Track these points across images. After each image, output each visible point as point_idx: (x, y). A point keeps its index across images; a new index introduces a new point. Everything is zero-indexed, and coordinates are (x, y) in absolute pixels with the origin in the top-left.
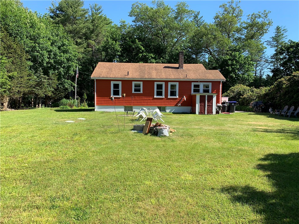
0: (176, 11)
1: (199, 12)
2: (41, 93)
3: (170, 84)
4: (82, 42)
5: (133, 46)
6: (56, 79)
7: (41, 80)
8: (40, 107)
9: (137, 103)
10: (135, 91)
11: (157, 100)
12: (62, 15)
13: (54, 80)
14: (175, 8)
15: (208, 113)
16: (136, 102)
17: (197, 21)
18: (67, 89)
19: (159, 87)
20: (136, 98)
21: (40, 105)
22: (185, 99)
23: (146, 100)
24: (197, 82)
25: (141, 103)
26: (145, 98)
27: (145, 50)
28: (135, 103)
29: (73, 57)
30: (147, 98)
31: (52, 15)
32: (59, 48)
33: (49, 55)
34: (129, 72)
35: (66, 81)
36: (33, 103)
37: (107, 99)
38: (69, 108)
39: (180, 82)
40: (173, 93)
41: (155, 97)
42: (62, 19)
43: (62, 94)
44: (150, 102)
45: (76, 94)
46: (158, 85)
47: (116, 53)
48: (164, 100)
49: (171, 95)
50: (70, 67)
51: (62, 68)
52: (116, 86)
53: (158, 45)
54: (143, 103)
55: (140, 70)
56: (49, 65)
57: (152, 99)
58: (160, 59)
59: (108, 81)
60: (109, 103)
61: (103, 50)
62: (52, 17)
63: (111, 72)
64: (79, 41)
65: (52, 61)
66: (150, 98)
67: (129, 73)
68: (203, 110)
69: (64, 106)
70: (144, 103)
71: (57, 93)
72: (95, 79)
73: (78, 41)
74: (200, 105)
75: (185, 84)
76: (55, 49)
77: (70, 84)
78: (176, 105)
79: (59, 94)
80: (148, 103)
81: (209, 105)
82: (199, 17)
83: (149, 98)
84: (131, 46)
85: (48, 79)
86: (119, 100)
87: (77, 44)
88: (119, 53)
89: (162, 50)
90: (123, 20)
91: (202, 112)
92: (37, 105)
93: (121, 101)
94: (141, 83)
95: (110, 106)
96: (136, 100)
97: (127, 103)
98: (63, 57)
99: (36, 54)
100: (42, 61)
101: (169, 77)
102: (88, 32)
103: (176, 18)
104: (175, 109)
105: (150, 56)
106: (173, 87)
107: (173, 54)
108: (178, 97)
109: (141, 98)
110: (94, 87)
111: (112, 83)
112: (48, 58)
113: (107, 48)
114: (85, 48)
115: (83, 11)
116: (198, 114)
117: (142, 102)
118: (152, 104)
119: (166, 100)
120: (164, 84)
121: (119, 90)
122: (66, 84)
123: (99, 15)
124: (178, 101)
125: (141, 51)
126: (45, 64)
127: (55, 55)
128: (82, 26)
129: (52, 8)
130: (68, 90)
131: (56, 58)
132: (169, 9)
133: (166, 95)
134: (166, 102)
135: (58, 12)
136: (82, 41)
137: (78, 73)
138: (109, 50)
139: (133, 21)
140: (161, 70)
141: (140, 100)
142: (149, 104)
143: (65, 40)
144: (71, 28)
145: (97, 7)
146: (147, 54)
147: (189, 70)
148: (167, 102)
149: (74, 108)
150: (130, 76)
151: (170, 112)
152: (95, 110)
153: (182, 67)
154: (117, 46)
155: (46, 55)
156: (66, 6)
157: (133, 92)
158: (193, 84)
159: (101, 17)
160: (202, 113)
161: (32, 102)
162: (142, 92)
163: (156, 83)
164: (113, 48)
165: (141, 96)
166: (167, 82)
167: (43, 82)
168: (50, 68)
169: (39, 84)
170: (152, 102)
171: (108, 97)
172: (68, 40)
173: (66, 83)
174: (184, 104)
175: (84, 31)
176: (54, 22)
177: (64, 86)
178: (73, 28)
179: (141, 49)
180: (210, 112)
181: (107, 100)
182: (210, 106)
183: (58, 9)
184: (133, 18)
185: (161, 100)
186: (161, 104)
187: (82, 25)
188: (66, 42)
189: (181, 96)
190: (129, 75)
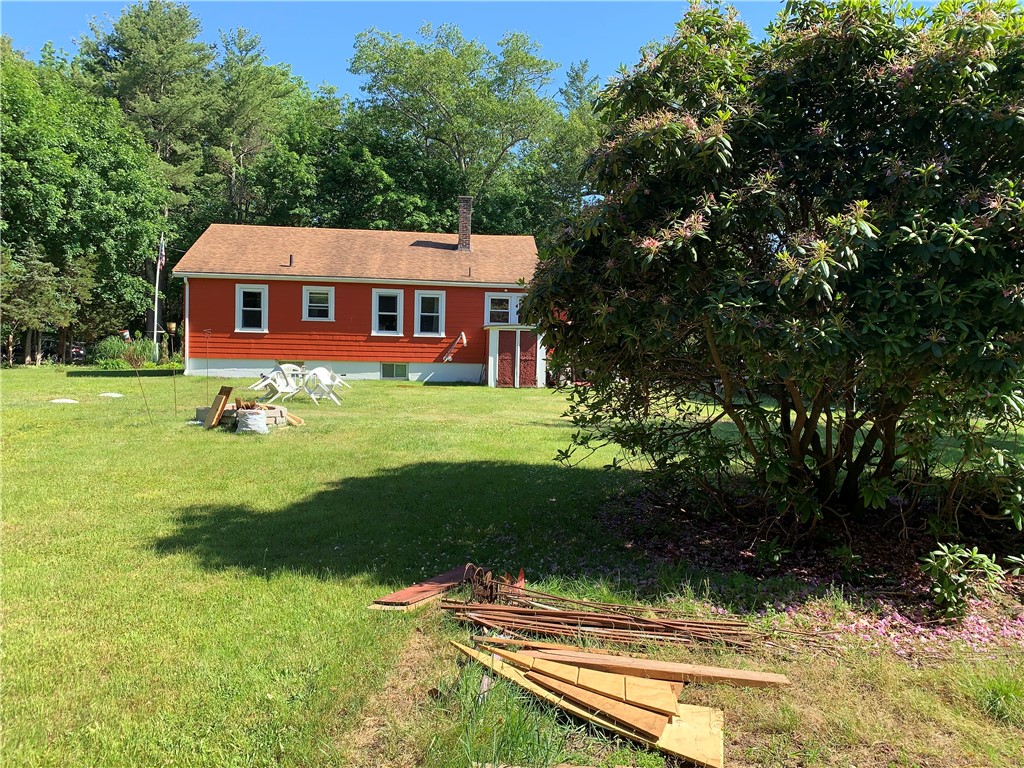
0: (501, 59)
1: (586, 61)
2: (30, 317)
3: (419, 295)
4: (192, 153)
5: (357, 171)
6: (89, 273)
7: (32, 277)
8: (38, 363)
9: (316, 353)
10: (309, 316)
11: (380, 344)
12: (122, 63)
13: (82, 276)
14: (497, 52)
15: (523, 383)
16: (315, 347)
17: (581, 92)
18: (131, 306)
19: (388, 303)
20: (313, 337)
21: (39, 357)
22: (465, 341)
23: (347, 343)
24: (501, 290)
25: (330, 353)
26: (344, 338)
27: (396, 182)
28: (310, 352)
29: (149, 204)
30: (350, 338)
31: (91, 60)
32: (103, 173)
33: (69, 195)
34: (294, 257)
35: (128, 278)
36: (11, 349)
37: (222, 338)
38: (127, 367)
39: (451, 291)
40: (429, 324)
41: (374, 333)
42: (124, 78)
43: (114, 321)
44: (358, 348)
45: (156, 323)
46: (382, 299)
47: (297, 191)
48: (402, 345)
49: (423, 330)
50: (138, 237)
51: (112, 237)
52: (252, 299)
53: (438, 167)
54: (335, 353)
55: (334, 252)
56: (66, 230)
57: (365, 341)
58: (442, 212)
59: (228, 284)
60: (229, 351)
61: (259, 181)
62: (90, 69)
63: (243, 255)
64: (180, 148)
65: (76, 216)
66: (358, 338)
67: (294, 260)
68: (509, 374)
69: (110, 361)
70: (339, 353)
71: (98, 320)
72: (185, 276)
73: (177, 149)
74: (501, 361)
75: (466, 298)
76: (87, 176)
77: (142, 290)
78: (439, 360)
79: (103, 321)
80: (350, 353)
81: (525, 360)
82: (587, 77)
83: (354, 338)
84: (350, 171)
85: (57, 274)
86: (262, 341)
87: (174, 158)
88: (308, 192)
89: (452, 183)
90: (327, 86)
91: (505, 381)
92: (28, 359)
93: (265, 346)
94: (331, 291)
95: (230, 361)
96: (313, 342)
97: (286, 352)
98: (114, 205)
99: (23, 191)
100: (44, 214)
101: (418, 274)
102: (214, 119)
103: (501, 81)
104: (433, 371)
105: (411, 203)
106: (429, 304)
107: (486, 199)
108: (443, 335)
109: (331, 338)
110: (183, 299)
111: (240, 290)
112: (64, 206)
113: (273, 175)
114: (198, 174)
115: (198, 50)
116: (493, 386)
117: (334, 348)
118: (365, 354)
119: (409, 345)
120: (400, 294)
121: (260, 312)
122: (128, 289)
123: (251, 67)
124: (445, 346)
125: (381, 186)
126: (53, 227)
127: (86, 194)
128: (189, 101)
129: (92, 40)
130: (135, 310)
131: (90, 208)
132: (476, 53)
133: (409, 329)
134: (407, 350)
135: (112, 53)
136: (192, 150)
137: (164, 253)
138: (276, 180)
139: (363, 89)
140: (402, 251)
141: (327, 343)
142: (355, 354)
143: (123, 148)
144: (151, 105)
145: (246, 40)
146: (402, 196)
147: (486, 254)
148: (411, 350)
149: (149, 365)
150: (297, 271)
151: (419, 380)
152: (186, 373)
153: (467, 246)
154: (303, 168)
155: (57, 195)
156: (137, 33)
157: (305, 317)
158: (488, 297)
159: (256, 73)
160: (506, 383)
161: (8, 346)
162: (331, 317)
163: (376, 293)
164: (292, 174)
165: (331, 331)
166: (409, 290)
167: (39, 283)
168: (68, 237)
169: (25, 290)
170: (365, 349)
171: (226, 333)
172: (135, 148)
173: (127, 286)
174: (462, 356)
175: (198, 116)
176: (95, 86)
177: (120, 298)
178: (158, 108)
179: (381, 181)
180: (529, 380)
181: (224, 340)
182: (530, 364)
183: (111, 41)
184: (366, 78)
185: (393, 344)
186: (391, 354)
187: (187, 100)
188: (128, 155)
189: (452, 332)
190: (293, 264)
